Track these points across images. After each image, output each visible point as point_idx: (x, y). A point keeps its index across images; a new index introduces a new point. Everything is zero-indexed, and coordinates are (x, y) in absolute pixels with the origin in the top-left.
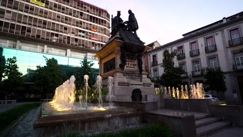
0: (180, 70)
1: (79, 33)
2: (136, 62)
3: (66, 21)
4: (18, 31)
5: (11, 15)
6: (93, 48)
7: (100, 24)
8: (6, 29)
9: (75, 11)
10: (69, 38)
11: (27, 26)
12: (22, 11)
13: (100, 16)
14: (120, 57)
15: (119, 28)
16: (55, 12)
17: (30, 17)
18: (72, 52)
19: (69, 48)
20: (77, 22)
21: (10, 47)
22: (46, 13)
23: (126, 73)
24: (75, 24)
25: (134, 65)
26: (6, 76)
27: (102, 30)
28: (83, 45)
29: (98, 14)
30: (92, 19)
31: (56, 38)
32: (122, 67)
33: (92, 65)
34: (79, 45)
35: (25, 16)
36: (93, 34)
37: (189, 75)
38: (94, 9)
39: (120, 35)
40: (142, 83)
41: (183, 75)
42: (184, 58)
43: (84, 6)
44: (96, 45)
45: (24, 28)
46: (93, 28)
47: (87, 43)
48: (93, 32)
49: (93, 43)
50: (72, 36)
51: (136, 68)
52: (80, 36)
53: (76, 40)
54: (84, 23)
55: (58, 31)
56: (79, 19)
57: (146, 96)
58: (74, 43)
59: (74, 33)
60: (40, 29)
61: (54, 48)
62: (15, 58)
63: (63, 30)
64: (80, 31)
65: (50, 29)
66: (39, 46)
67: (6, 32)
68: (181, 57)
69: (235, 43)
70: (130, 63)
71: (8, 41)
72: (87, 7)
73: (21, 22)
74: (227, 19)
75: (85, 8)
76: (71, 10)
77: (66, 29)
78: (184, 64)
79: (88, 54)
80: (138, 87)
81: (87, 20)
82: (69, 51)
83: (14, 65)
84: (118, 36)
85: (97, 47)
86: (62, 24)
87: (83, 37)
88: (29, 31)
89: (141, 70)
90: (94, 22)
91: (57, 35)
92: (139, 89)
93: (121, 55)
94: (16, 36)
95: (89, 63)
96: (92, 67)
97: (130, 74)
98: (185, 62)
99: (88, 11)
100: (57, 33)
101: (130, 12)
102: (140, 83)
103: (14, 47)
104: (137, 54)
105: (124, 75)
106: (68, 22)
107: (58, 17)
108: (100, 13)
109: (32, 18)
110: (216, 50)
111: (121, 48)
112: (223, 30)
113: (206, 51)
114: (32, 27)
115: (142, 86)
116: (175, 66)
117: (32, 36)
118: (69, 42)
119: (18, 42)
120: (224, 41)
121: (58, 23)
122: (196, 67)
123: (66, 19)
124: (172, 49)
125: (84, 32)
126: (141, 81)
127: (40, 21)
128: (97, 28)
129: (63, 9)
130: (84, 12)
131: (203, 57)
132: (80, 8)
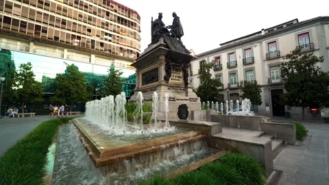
0: (218, 82)
1: (105, 37)
2: (181, 74)
3: (90, 22)
4: (30, 31)
5: (20, 10)
6: (121, 54)
7: (129, 26)
8: (15, 27)
9: (100, 10)
10: (93, 41)
11: (42, 25)
12: (35, 6)
13: (129, 17)
14: (165, 68)
15: (161, 33)
16: (76, 9)
17: (45, 14)
18: (97, 58)
19: (93, 53)
20: (103, 23)
21: (22, 50)
22: (65, 10)
23: (171, 86)
24: (101, 25)
25: (179, 77)
26: (20, 85)
27: (132, 34)
28: (110, 51)
29: (127, 15)
30: (120, 20)
31: (78, 41)
32: (166, 79)
33: (121, 74)
34: (106, 50)
35: (38, 13)
36: (122, 38)
37: (225, 88)
38: (122, 9)
39: (165, 42)
40: (188, 98)
41: (220, 88)
42: (221, 69)
43: (111, 4)
44: (125, 51)
45: (38, 27)
46: (122, 31)
47: (114, 49)
48: (122, 36)
49: (121, 48)
50: (97, 39)
51: (181, 81)
52: (106, 39)
53: (102, 44)
54: (111, 24)
55: (80, 33)
56: (105, 20)
57: (192, 112)
58: (100, 48)
59: (99, 36)
60: (58, 29)
61: (76, 52)
62: (30, 64)
63: (87, 33)
64: (106, 34)
65: (70, 30)
66: (57, 51)
67: (16, 32)
68: (218, 68)
69: (272, 56)
70: (175, 75)
71: (19, 43)
72: (114, 5)
73: (34, 20)
74: (265, 30)
75: (112, 7)
76: (95, 8)
77: (89, 30)
78: (220, 75)
79: (116, 61)
80: (184, 102)
81: (115, 21)
82: (93, 56)
83: (29, 73)
84: (163, 43)
85: (126, 53)
86: (85, 24)
87: (110, 41)
88: (45, 31)
89: (186, 84)
90: (122, 24)
91: (79, 38)
92: (185, 105)
93: (166, 65)
94: (28, 37)
95: (117, 71)
96: (121, 76)
97: (174, 87)
98: (222, 74)
99: (116, 11)
100: (79, 35)
101: (174, 15)
102: (186, 98)
103: (27, 50)
104: (183, 65)
105: (169, 89)
106: (92, 22)
107: (80, 16)
108: (129, 14)
109: (48, 15)
110: (253, 62)
111: (166, 57)
112: (261, 42)
113: (244, 63)
114: (49, 27)
115: (188, 101)
116: (212, 78)
117: (49, 38)
118: (93, 47)
119: (32, 44)
120: (262, 54)
121: (80, 23)
122: (232, 79)
123: (90, 19)
124: (208, 59)
125: (110, 35)
126: (187, 95)
127: (58, 20)
128: (125, 32)
129: (86, 7)
130: (111, 12)
131: (240, 69)
132: (106, 6)
